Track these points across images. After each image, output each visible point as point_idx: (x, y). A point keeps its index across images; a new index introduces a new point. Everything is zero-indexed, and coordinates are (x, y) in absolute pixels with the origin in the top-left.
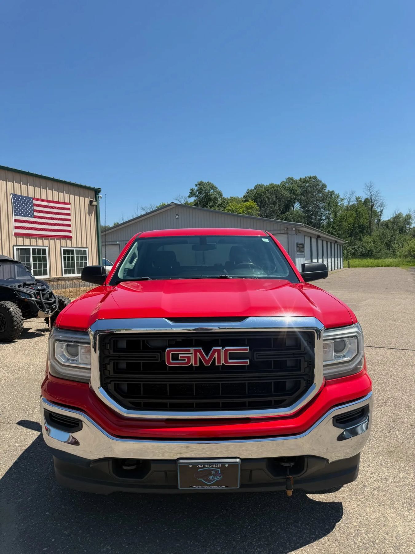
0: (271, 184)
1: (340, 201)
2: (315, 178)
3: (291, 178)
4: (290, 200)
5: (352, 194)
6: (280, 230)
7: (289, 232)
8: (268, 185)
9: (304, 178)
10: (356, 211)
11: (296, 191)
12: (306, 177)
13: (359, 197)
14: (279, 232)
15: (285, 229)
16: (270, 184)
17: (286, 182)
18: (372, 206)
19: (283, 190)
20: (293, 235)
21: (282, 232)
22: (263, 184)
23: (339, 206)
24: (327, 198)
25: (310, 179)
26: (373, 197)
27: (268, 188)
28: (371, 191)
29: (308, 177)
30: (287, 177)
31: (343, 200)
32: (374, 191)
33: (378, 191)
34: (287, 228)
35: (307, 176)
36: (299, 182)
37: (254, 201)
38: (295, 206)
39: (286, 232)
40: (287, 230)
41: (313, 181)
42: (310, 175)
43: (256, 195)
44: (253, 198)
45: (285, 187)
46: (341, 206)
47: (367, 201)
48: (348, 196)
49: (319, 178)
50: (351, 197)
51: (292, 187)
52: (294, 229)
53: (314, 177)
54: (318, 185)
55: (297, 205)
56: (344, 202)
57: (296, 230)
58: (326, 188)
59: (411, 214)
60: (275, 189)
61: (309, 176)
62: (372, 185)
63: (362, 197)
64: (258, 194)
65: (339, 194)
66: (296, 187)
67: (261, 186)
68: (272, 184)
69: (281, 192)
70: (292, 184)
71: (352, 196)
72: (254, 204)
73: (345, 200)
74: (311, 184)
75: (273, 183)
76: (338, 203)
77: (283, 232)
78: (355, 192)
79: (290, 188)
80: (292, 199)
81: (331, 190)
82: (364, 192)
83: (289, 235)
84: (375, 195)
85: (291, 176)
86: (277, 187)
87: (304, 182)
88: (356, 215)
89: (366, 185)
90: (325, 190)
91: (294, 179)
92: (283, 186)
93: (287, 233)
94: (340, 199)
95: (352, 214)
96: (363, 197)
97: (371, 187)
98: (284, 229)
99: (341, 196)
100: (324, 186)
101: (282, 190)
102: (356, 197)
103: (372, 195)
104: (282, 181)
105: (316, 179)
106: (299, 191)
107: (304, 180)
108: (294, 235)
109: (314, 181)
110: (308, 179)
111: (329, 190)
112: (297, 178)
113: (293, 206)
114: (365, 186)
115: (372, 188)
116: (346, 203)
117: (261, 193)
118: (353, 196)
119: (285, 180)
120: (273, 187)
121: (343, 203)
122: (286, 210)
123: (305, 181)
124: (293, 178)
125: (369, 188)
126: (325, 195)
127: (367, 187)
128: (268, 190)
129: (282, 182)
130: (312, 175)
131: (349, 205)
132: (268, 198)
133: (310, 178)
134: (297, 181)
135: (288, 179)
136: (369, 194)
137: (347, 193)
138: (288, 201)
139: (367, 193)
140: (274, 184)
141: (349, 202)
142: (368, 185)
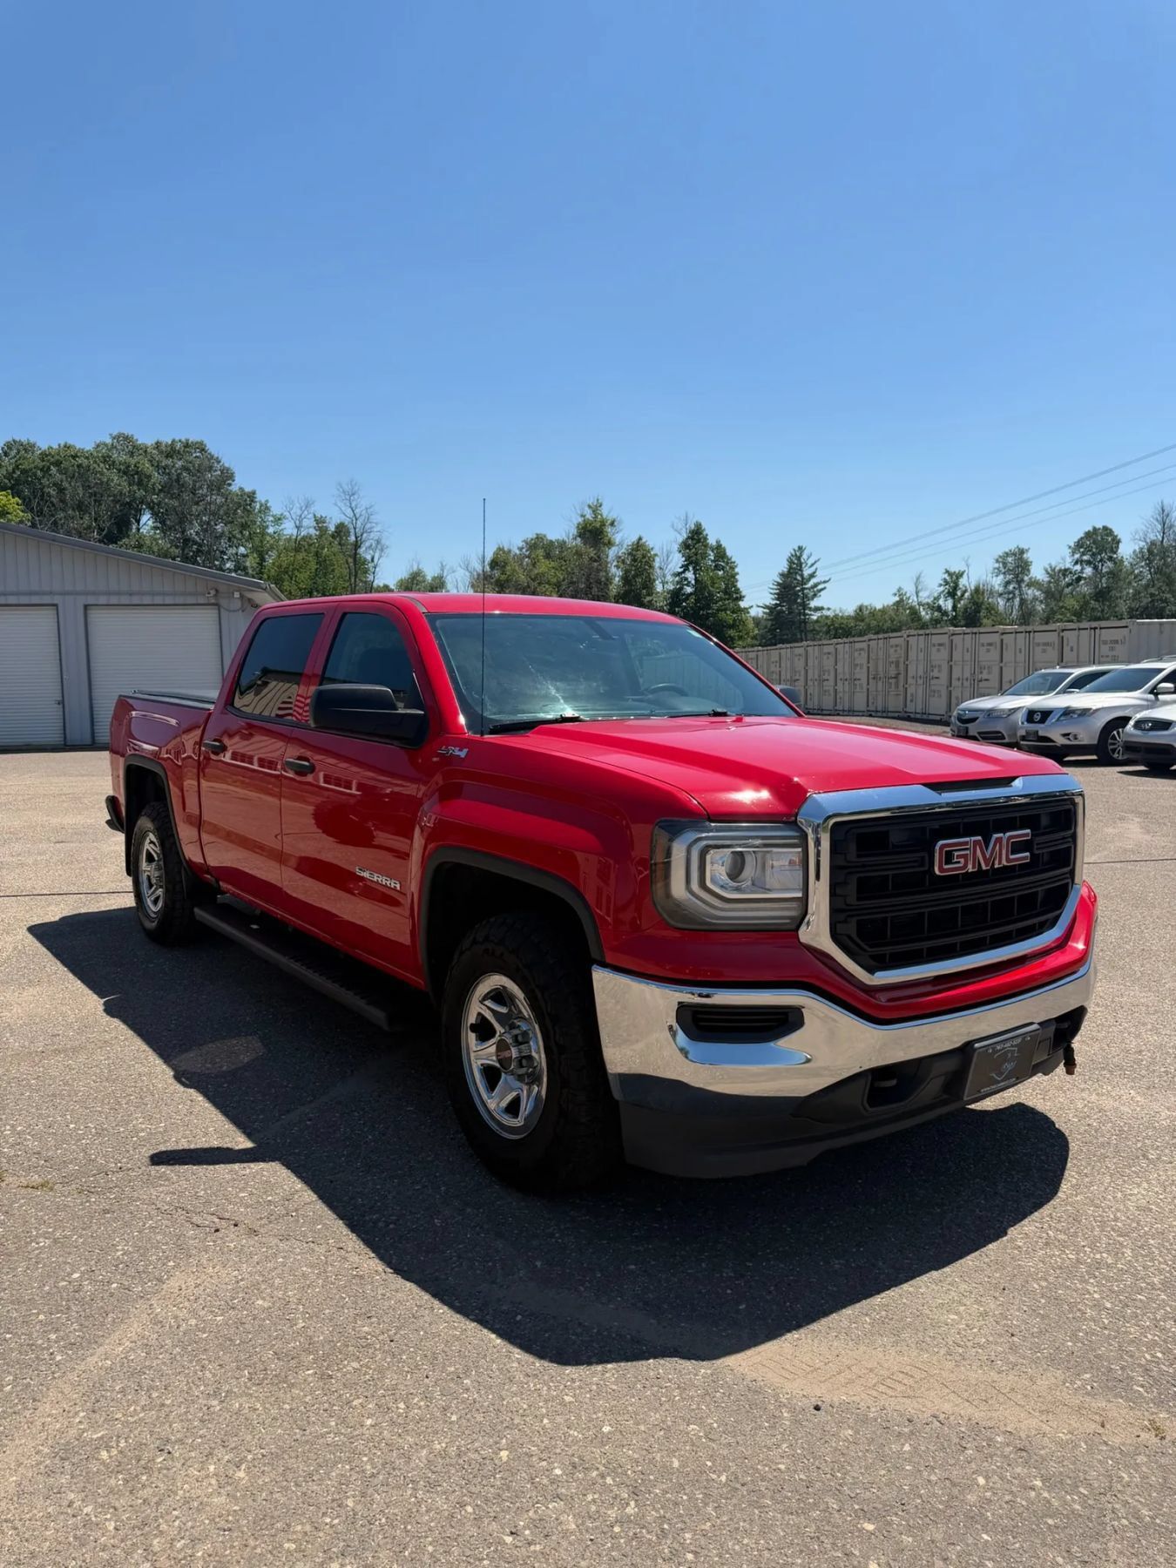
0: (65, 446)
1: (272, 521)
2: (201, 447)
3: (127, 438)
4: (129, 504)
5: (306, 507)
6: (195, 594)
7: (223, 602)
8: (55, 446)
9: (170, 443)
10: (317, 554)
11: (149, 477)
12: (173, 441)
13: (322, 517)
14: (191, 600)
15: (213, 592)
16: (62, 446)
17: (113, 447)
18: (357, 545)
19: (108, 470)
20: (234, 611)
21: (201, 600)
22: (32, 441)
23: (268, 534)
24: (237, 509)
25: (185, 447)
26: (358, 522)
27: (57, 457)
28: (353, 505)
29: (180, 441)
30: (115, 433)
31: (279, 519)
32: (362, 503)
33: (370, 508)
34: (217, 591)
35: (177, 439)
36: (154, 451)
37: (12, 494)
38: (142, 522)
39: (213, 601)
40: (215, 595)
41: (196, 457)
42: (187, 437)
43: (14, 472)
44: (7, 481)
45: (114, 462)
46: (276, 535)
47: (341, 530)
48: (296, 511)
49: (213, 448)
50: (303, 516)
51: (135, 466)
52: (237, 595)
53: (197, 443)
54: (210, 468)
55: (147, 520)
56: (283, 526)
57: (242, 596)
58: (234, 481)
59: (445, 575)
60: (80, 462)
61: (183, 440)
62: (356, 488)
63: (331, 518)
64: (24, 472)
65: (267, 501)
66: (146, 467)
67: (28, 447)
68: (67, 447)
69: (102, 474)
70: (132, 454)
71: (306, 512)
72: (12, 500)
73: (285, 521)
74: (190, 463)
75: (72, 444)
76: (267, 527)
77: (206, 602)
78: (313, 503)
79: (129, 466)
80: (135, 499)
81: (248, 489)
82: (336, 504)
83: (222, 610)
84: (363, 518)
85: (127, 432)
86: (87, 458)
87: (168, 456)
88: (316, 567)
89: (341, 487)
90: (230, 485)
91: (137, 440)
92: (105, 457)
93: (217, 605)
94: (273, 516)
95: (306, 562)
96: (335, 516)
97: (353, 494)
98: (209, 593)
99: (276, 510)
100: (227, 476)
101: (105, 470)
102: (315, 515)
103: (357, 516)
104: (98, 442)
105: (203, 450)
106: (157, 478)
107: (169, 449)
108: (238, 610)
109: (198, 454)
110: (180, 448)
111: (241, 489)
112: (146, 439)
113: (138, 521)
114: (338, 490)
115: (356, 497)
116: (289, 529)
117: (34, 470)
118: (309, 514)
119: (109, 441)
120: (74, 457)
121: (282, 530)
122: (120, 531)
123: (171, 452)
124: (135, 438)
125: (348, 497)
126: (232, 500)
127: (344, 492)
128: (58, 464)
129: (98, 446)
130: (193, 438)
131: (299, 537)
132: (61, 490)
133: (187, 445)
134: (147, 448)
135: (116, 437)
136: (350, 514)
137: (292, 503)
138: (124, 504)
139: (343, 509)
140: (74, 447)
141: (298, 528)
142: (346, 488)
